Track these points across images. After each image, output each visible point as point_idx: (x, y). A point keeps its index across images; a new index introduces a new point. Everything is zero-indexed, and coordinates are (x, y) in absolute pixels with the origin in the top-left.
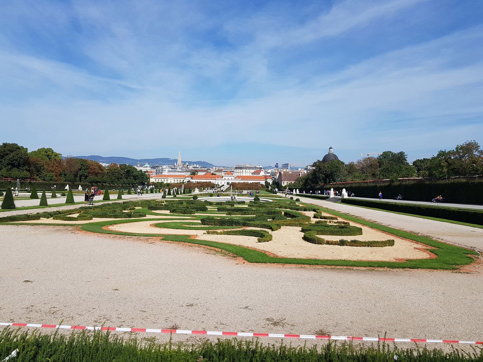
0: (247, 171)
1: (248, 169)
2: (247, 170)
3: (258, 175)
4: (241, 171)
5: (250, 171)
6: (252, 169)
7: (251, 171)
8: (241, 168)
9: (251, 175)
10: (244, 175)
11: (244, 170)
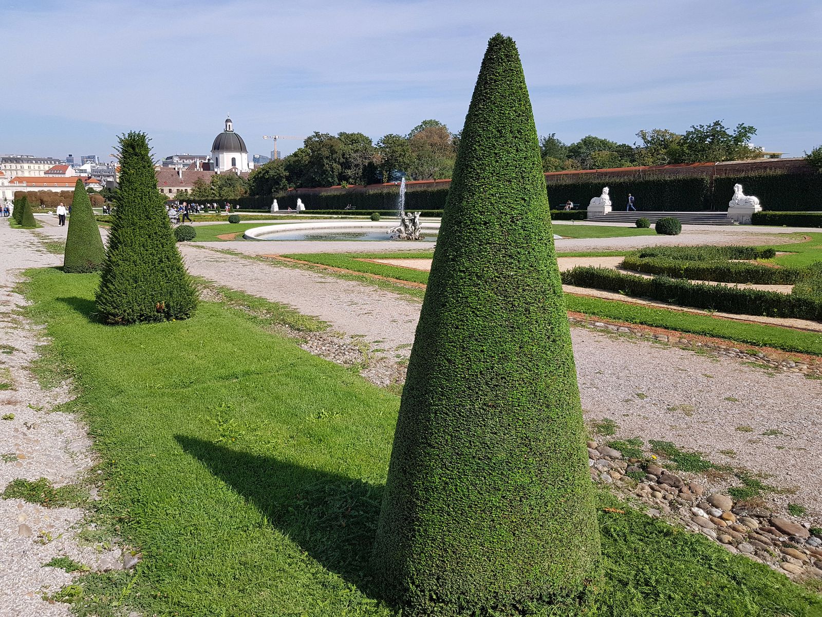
0: (32, 168)
1: (34, 162)
2: (32, 166)
3: (63, 176)
4: (19, 168)
5: (39, 167)
6: (44, 163)
7: (42, 166)
8: (17, 160)
9: (42, 175)
10: (26, 174)
11: (26, 166)
